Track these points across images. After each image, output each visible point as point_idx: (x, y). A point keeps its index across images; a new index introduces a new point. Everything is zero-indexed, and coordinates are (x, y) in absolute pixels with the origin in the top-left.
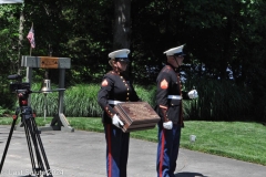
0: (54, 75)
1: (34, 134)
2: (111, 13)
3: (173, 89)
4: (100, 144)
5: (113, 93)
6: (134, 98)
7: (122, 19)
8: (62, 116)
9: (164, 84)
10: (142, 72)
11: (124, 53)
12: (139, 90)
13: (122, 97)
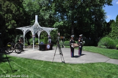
0: (62, 40)
1: (60, 48)
2: (71, 30)
3: (81, 41)
4: (70, 50)
5: (72, 42)
6: (75, 43)
7: (73, 31)
8: (64, 46)
9: (79, 40)
10: (76, 39)
11: (73, 36)
12: (76, 42)
13: (73, 43)
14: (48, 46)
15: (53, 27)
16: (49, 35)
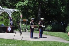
8: (26, 29)
9: (39, 23)
14: (9, 29)
15: (16, 8)
16: (10, 16)
